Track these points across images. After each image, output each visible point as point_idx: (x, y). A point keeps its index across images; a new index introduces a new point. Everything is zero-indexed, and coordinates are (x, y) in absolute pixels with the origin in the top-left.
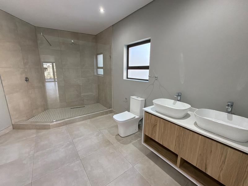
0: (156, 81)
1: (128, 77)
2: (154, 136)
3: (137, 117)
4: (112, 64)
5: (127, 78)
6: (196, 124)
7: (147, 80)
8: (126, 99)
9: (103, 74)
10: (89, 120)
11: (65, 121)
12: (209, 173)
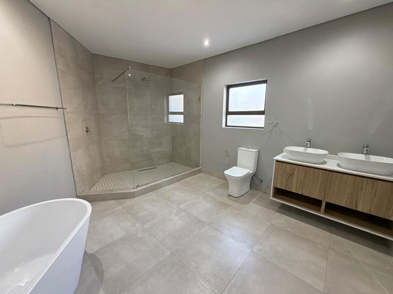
0: (274, 128)
1: (228, 125)
2: (290, 187)
3: (251, 172)
4: (201, 109)
5: (226, 126)
6: (339, 165)
7: (263, 128)
8: (226, 152)
9: (183, 122)
10: (178, 183)
11: (152, 186)
12: (360, 209)
